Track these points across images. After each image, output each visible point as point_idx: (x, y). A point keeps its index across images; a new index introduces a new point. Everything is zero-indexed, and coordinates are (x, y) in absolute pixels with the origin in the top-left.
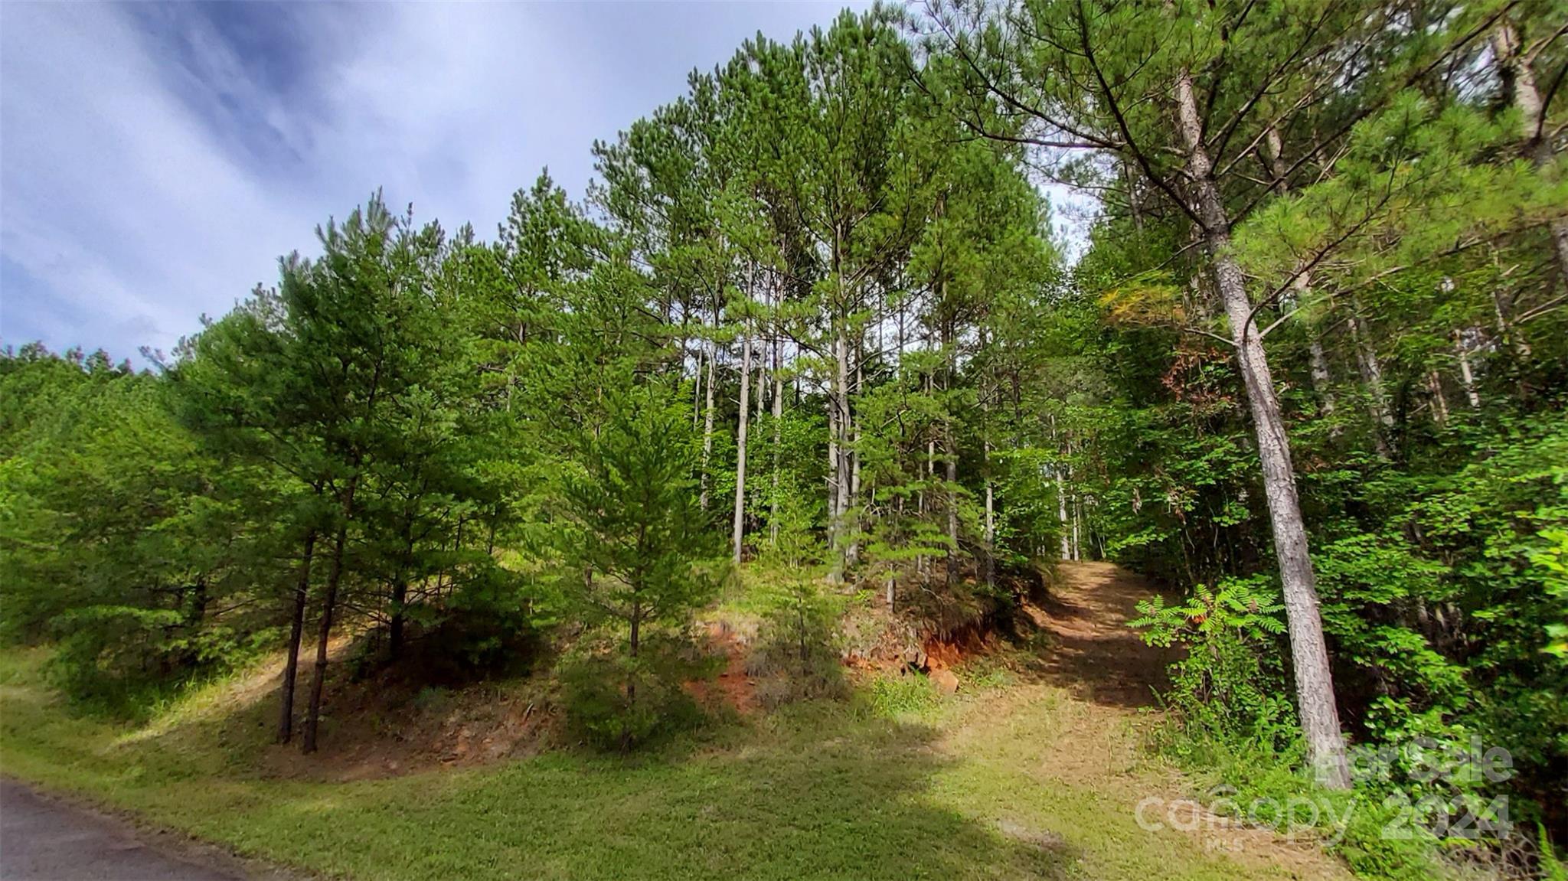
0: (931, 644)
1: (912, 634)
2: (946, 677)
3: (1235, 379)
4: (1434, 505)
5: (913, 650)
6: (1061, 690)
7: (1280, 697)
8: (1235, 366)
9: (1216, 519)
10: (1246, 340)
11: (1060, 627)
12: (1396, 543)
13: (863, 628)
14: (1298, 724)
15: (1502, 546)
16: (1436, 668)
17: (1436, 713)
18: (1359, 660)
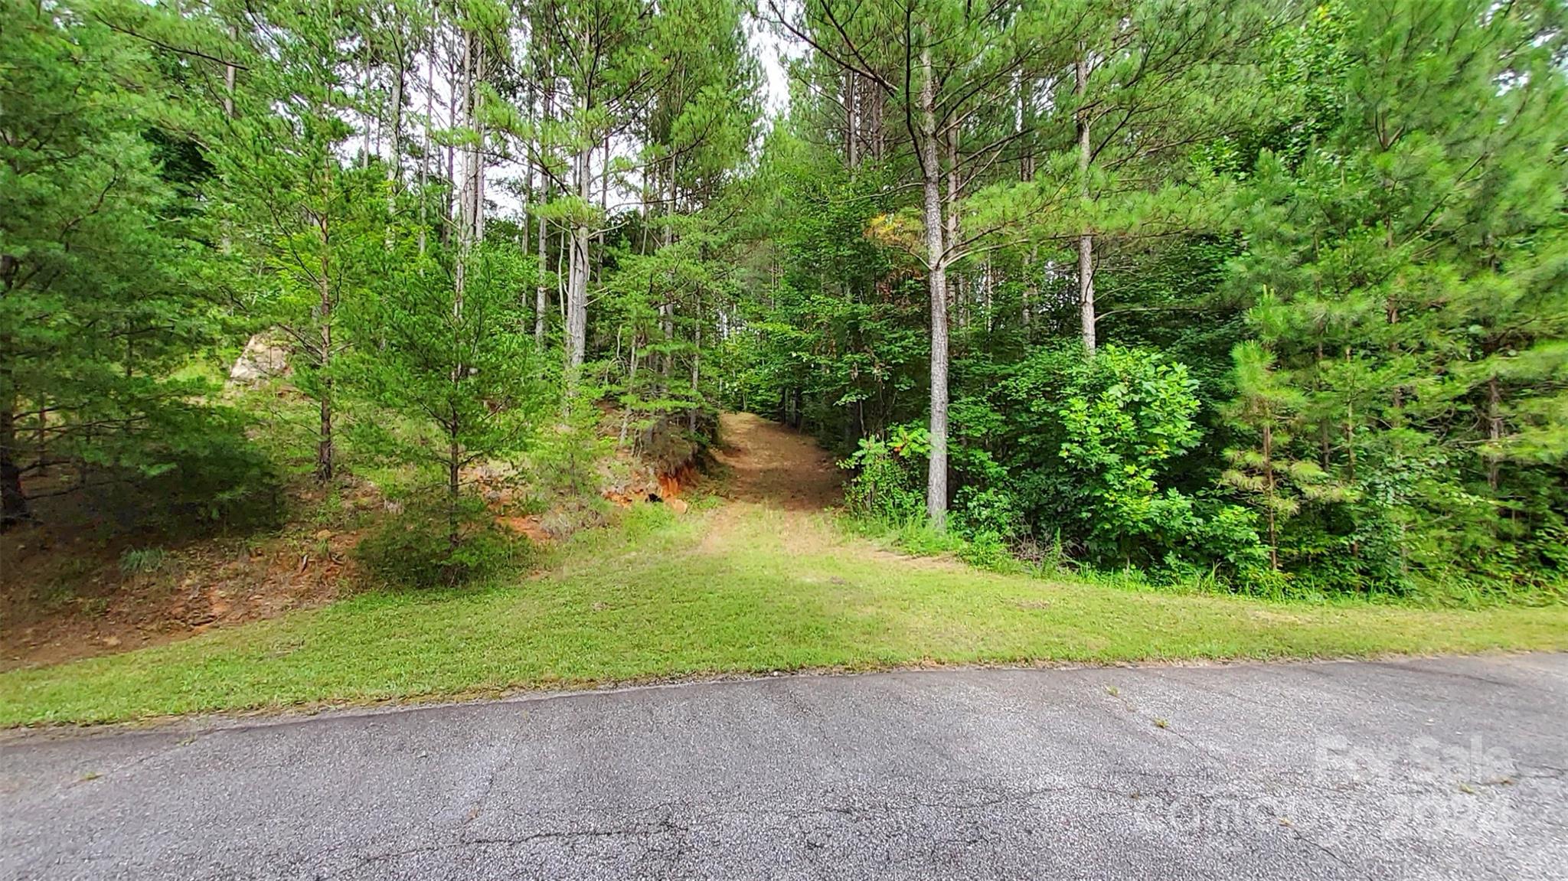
0: (664, 479)
1: (651, 471)
2: (680, 504)
3: (924, 292)
4: (1011, 382)
5: (652, 485)
6: (758, 505)
7: (916, 492)
8: (927, 282)
9: (897, 386)
10: (937, 267)
11: (732, 461)
12: (983, 403)
13: (613, 468)
14: (926, 504)
15: (1038, 406)
16: (993, 469)
17: (991, 491)
18: (957, 468)
